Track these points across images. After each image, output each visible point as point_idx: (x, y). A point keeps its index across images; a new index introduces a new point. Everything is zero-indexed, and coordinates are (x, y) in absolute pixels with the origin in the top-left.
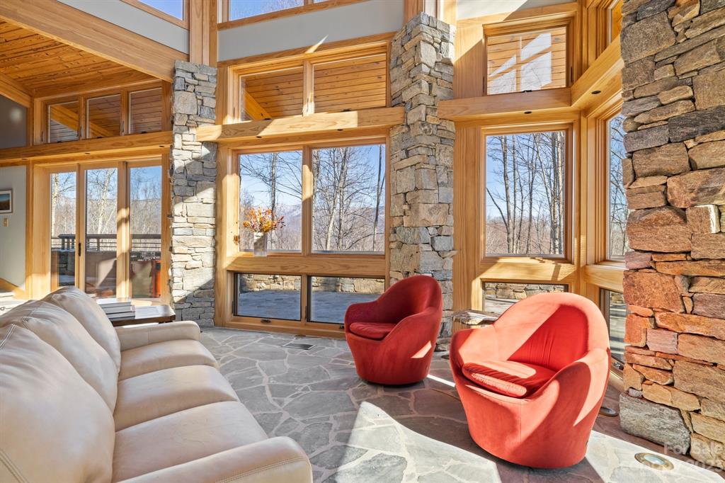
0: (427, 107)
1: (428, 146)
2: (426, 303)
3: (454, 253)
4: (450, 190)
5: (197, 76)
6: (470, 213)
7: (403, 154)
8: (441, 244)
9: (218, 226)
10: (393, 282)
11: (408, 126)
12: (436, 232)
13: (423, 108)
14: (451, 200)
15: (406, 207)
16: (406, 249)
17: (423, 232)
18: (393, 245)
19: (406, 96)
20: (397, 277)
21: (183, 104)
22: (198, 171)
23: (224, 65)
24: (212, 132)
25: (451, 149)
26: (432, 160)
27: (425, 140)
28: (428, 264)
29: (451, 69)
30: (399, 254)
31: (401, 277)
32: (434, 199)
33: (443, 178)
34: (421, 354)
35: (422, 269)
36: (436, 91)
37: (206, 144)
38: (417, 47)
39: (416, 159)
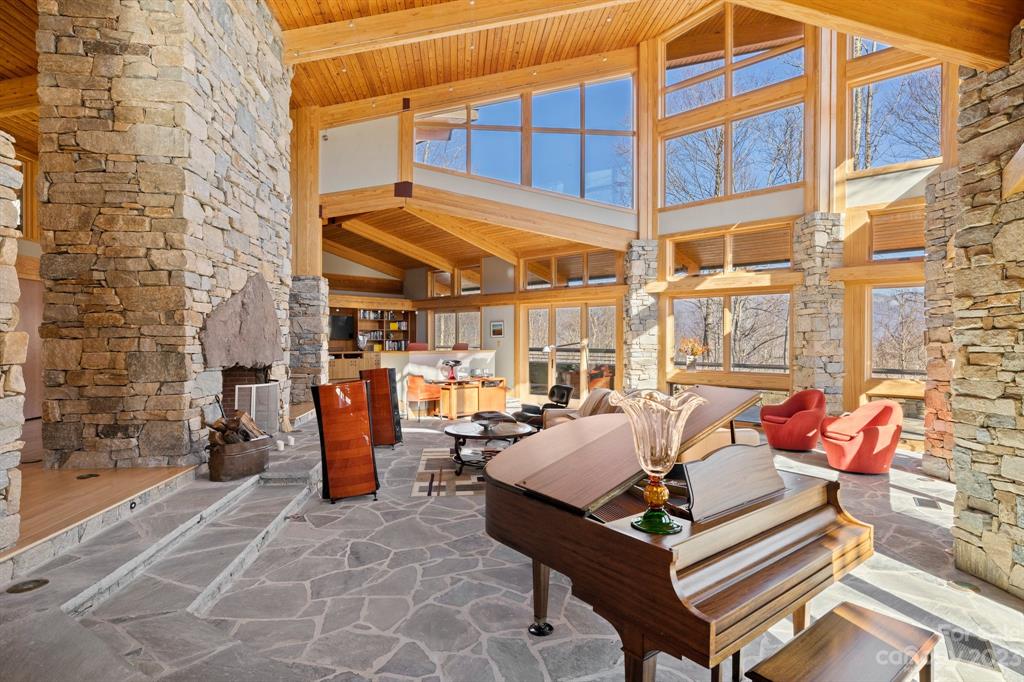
0: (820, 275)
1: (821, 302)
2: (815, 405)
3: (843, 374)
4: (841, 330)
5: (646, 248)
6: (857, 347)
7: (802, 305)
8: (831, 368)
9: (662, 352)
10: (795, 393)
11: (806, 287)
12: (828, 360)
13: (818, 276)
14: (841, 337)
15: (805, 343)
16: (805, 371)
17: (818, 361)
18: (795, 368)
19: (805, 265)
20: (798, 390)
21: (637, 269)
22: (647, 313)
23: (663, 237)
24: (660, 287)
25: (841, 301)
26: (825, 310)
27: (820, 298)
28: (820, 382)
29: (841, 245)
30: (799, 374)
31: (800, 390)
32: (826, 337)
33: (835, 322)
34: (810, 435)
35: (817, 385)
36: (828, 262)
37: (652, 294)
38: (812, 234)
39: (811, 311)
